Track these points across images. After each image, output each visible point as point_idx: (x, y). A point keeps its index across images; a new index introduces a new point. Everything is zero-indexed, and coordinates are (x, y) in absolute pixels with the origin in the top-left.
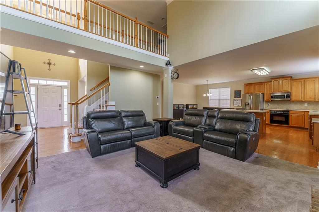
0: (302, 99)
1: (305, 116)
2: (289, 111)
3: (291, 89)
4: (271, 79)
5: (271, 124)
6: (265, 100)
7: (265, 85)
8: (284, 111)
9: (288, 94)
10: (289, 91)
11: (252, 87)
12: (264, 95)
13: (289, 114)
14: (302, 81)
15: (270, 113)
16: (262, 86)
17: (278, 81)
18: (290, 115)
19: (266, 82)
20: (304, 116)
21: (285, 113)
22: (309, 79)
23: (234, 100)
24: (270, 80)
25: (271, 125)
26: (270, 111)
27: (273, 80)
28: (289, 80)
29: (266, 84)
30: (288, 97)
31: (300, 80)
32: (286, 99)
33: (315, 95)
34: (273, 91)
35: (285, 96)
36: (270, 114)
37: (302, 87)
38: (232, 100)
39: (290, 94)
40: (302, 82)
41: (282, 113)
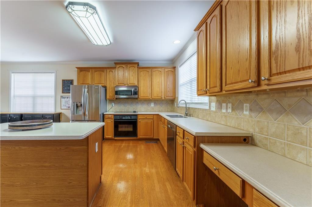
0: (150, 97)
1: (154, 120)
2: (136, 115)
3: (138, 81)
4: (115, 63)
5: (115, 138)
6: (108, 97)
7: (108, 73)
8: (130, 116)
9: (135, 89)
10: (136, 84)
11: (89, 75)
12: (106, 90)
13: (137, 119)
14: (150, 70)
15: (114, 119)
16: (103, 74)
17: (124, 68)
18: (138, 121)
19: (108, 68)
20: (153, 122)
21: (132, 118)
22: (156, 69)
23: (62, 97)
24: (114, 65)
25: (116, 140)
26: (115, 115)
27: (118, 66)
28: (136, 68)
29: (108, 71)
30: (136, 93)
31: (148, 70)
32: (133, 96)
33: (162, 92)
34: (118, 84)
35: (132, 91)
36: (114, 121)
37: (150, 79)
38: (59, 98)
39: (137, 88)
40: (150, 73)
41: (129, 118)
